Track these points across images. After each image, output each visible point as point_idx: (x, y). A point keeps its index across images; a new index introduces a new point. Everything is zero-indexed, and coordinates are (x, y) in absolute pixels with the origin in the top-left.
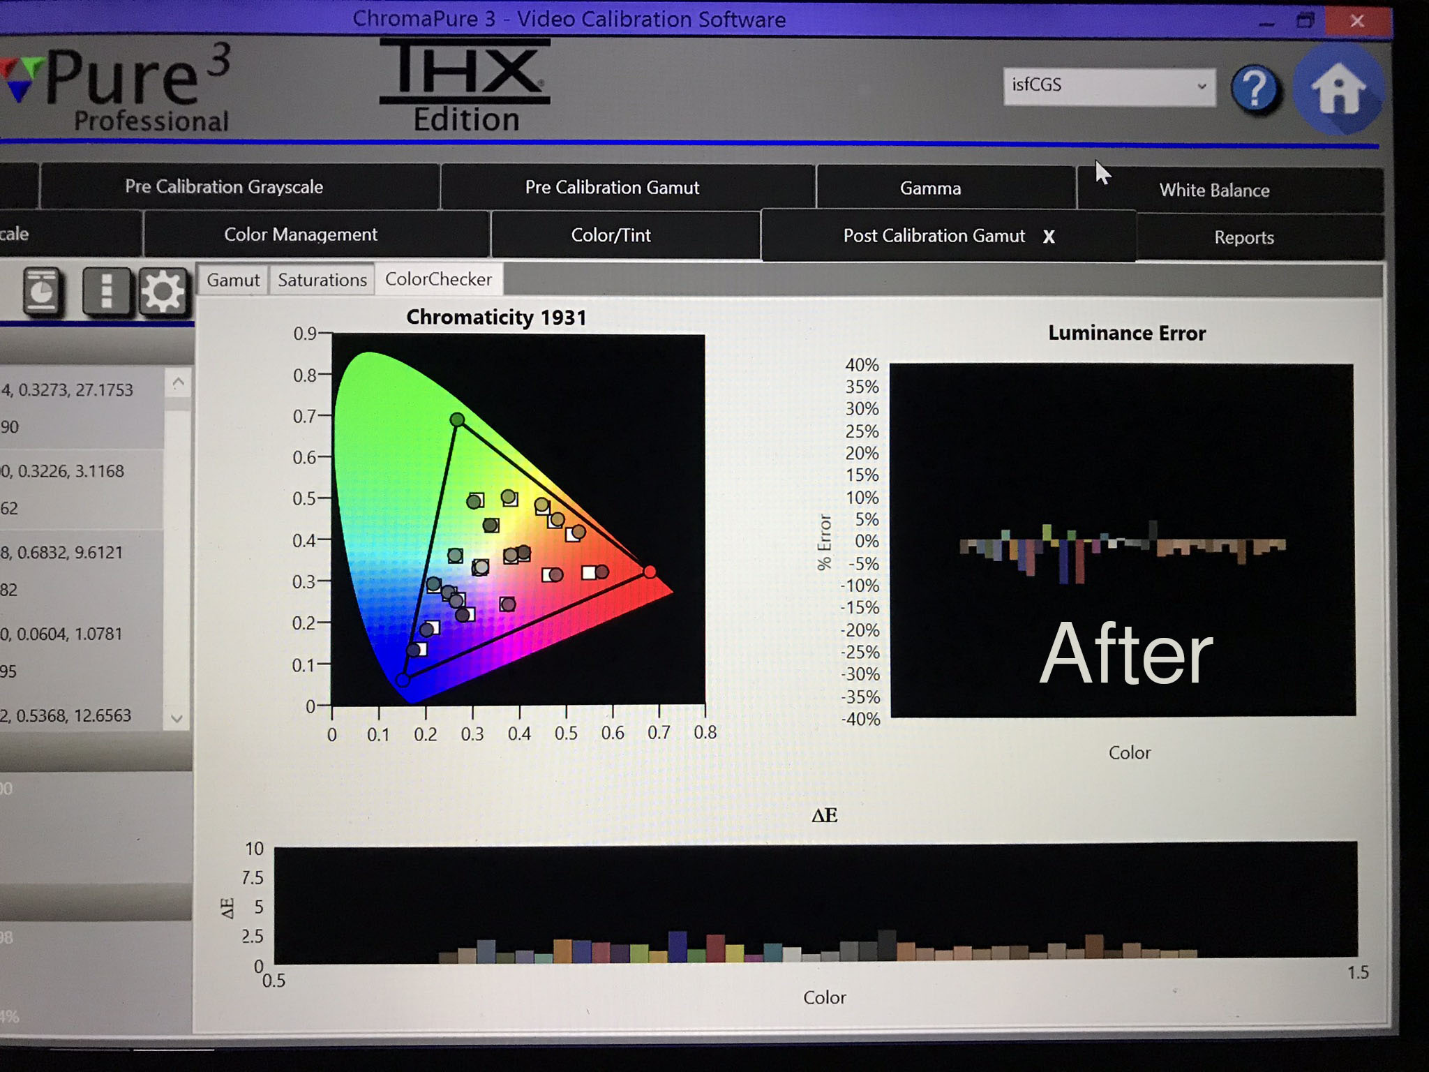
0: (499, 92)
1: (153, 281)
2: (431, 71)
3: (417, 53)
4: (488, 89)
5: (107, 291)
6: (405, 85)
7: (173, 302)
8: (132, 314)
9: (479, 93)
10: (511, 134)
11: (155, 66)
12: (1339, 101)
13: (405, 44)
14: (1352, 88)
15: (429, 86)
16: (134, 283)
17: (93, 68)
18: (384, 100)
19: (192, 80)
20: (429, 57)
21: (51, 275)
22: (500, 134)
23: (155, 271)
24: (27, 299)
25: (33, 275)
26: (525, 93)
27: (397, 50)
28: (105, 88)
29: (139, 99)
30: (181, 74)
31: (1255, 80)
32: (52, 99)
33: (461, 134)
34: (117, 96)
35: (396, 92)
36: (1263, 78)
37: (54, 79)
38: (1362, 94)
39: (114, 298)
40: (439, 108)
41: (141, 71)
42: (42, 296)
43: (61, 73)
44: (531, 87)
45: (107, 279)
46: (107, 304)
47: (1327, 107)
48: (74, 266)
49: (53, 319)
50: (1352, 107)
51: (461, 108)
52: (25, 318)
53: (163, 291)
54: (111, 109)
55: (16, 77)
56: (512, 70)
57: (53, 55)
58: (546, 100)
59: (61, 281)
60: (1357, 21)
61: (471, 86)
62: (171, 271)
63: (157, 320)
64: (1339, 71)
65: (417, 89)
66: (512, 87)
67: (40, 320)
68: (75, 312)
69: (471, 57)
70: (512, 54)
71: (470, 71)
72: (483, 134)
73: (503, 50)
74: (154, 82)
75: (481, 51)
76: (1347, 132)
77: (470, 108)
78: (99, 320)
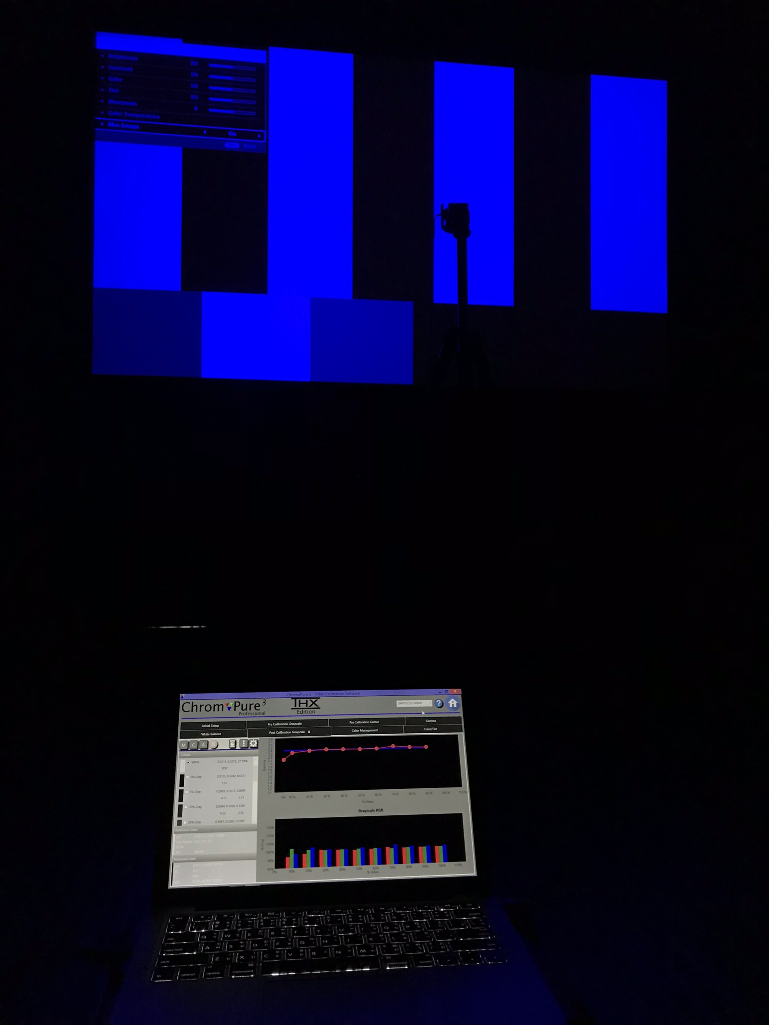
0: (312, 707)
1: (252, 741)
2: (300, 703)
3: (298, 700)
4: (311, 706)
5: (244, 743)
6: (296, 706)
7: (255, 745)
8: (248, 747)
9: (308, 707)
10: (314, 714)
11: (253, 704)
12: (453, 705)
13: (295, 699)
14: (455, 703)
15: (300, 706)
16: (248, 742)
17: (242, 705)
18: (292, 709)
19: (259, 706)
20: (300, 701)
21: (234, 741)
22: (312, 714)
23: (252, 740)
24: (230, 745)
25: (231, 741)
26: (316, 707)
27: (294, 700)
28: (244, 708)
29: (250, 710)
30: (257, 705)
31: (439, 702)
32: (235, 710)
33: (305, 714)
34: (246, 709)
35: (294, 707)
36: (440, 702)
37: (235, 706)
38: (457, 704)
39: (245, 744)
40: (301, 710)
41: (250, 705)
42: (232, 745)
43: (237, 705)
44: (317, 706)
45: (244, 741)
46: (244, 746)
47: (451, 706)
48: (238, 739)
49: (234, 749)
50: (455, 706)
51: (305, 710)
52: (229, 748)
53: (253, 743)
54: (245, 711)
55: (229, 706)
56: (314, 703)
57: (235, 702)
58: (320, 708)
59: (236, 741)
60: (455, 691)
61: (307, 706)
62: (255, 740)
63: (252, 748)
64: (453, 700)
65: (298, 706)
66: (314, 706)
67: (232, 749)
68: (238, 747)
69: (307, 701)
70: (314, 700)
71: (307, 703)
72: (309, 714)
73: (312, 699)
74: (253, 706)
75: (308, 700)
76: (455, 710)
77: (306, 710)
78: (242, 748)
